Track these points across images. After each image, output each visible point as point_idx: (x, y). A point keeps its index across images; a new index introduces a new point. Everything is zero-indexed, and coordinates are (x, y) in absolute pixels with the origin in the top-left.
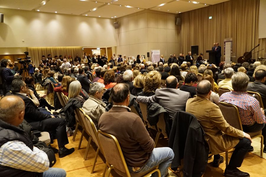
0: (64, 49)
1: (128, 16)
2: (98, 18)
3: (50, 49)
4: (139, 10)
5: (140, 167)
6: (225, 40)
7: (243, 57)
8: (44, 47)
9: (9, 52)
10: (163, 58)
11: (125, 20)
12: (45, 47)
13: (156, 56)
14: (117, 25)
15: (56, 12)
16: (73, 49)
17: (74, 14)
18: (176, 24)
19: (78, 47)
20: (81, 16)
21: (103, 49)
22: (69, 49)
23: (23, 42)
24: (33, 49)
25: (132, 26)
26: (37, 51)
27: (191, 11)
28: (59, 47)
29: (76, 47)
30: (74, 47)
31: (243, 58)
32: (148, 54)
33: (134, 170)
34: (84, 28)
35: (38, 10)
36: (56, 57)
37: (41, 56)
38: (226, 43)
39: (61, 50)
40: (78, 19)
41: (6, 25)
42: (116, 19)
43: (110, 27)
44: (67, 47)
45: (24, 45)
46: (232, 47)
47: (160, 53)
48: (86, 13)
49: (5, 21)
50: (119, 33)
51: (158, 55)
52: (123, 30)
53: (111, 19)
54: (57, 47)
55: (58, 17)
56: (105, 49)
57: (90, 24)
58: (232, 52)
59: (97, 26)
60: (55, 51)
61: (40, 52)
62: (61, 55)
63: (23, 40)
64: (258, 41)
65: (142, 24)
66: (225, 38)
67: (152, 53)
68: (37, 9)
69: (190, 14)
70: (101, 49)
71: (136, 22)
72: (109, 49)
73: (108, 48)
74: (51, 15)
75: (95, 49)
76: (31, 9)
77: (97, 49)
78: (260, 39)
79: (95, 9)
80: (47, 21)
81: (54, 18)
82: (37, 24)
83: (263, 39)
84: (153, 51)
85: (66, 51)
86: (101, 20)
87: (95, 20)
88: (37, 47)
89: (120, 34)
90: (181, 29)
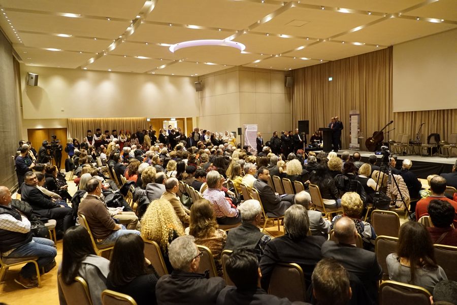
0: (119, 121)
1: (215, 74)
2: (170, 76)
3: (100, 122)
4: (225, 67)
5: (103, 239)
6: (351, 113)
7: (371, 139)
8: (90, 118)
9: (43, 125)
10: (260, 136)
11: (210, 80)
12: (93, 119)
13: (251, 134)
14: (199, 86)
15: (110, 70)
16: (133, 122)
17: (135, 71)
18: (285, 86)
19: (140, 118)
20: (146, 74)
21: (180, 120)
22: (126, 121)
23: (63, 111)
24: (76, 121)
25: (219, 89)
26: (81, 124)
27: (307, 67)
28: (113, 119)
29: (137, 118)
30: (134, 118)
31: (371, 141)
32: (240, 130)
33: (98, 241)
34: (149, 90)
35: (85, 69)
36: (107, 132)
37: (85, 130)
38: (352, 117)
39: (114, 122)
40: (141, 78)
41: (40, 89)
42: (199, 77)
43: (189, 89)
44: (125, 118)
45: (64, 116)
46: (360, 123)
47: (258, 129)
48: (153, 70)
49: (39, 84)
50: (202, 98)
51: (254, 132)
52: (207, 92)
53: (190, 77)
54: (110, 119)
55: (113, 76)
56: (183, 119)
57: (159, 85)
58: (359, 130)
59: (170, 88)
60: (107, 123)
61: (85, 125)
62: (115, 129)
63: (63, 109)
64: (393, 115)
65: (232, 87)
66: (352, 109)
67: (246, 129)
68: (84, 67)
69: (306, 70)
70: (177, 119)
71: (225, 83)
72: (190, 119)
73: (188, 119)
74: (103, 74)
75: (169, 119)
76: (75, 67)
77: (172, 119)
78: (395, 113)
79: (163, 67)
80: (97, 83)
81: (107, 78)
82: (83, 87)
83: (398, 113)
84: (247, 126)
85: (123, 123)
86: (175, 79)
87: (166, 79)
88: (81, 119)
89: (204, 99)
90: (293, 92)
